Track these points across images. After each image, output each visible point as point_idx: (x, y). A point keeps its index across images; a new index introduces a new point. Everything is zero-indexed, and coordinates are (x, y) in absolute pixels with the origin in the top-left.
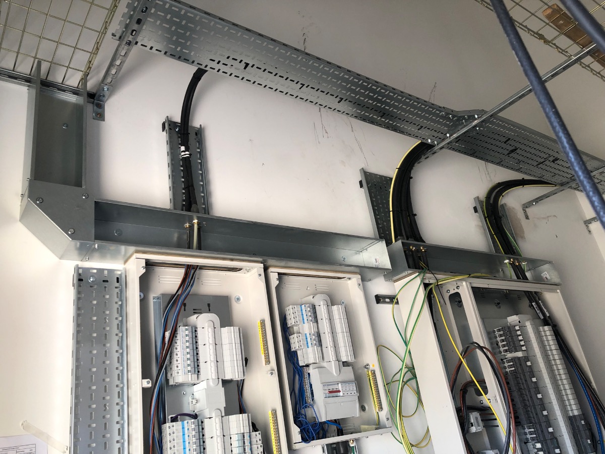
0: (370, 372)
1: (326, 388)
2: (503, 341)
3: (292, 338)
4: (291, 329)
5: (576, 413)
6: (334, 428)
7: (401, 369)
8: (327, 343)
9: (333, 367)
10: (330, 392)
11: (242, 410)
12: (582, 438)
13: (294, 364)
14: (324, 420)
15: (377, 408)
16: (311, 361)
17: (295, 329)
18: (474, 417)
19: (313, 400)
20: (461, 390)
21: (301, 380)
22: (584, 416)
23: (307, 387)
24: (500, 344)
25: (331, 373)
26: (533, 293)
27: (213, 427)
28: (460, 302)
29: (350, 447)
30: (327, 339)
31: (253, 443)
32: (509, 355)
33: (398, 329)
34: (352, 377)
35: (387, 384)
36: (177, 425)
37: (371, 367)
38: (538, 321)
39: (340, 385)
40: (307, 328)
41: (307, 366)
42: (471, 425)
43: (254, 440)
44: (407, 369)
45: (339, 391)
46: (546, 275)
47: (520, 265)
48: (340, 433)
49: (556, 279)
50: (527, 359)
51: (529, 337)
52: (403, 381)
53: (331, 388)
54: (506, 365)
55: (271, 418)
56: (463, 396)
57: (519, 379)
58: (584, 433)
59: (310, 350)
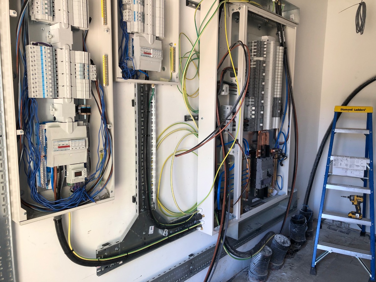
0: (172, 48)
1: (143, 50)
2: (255, 49)
3: (125, 12)
4: (125, 6)
5: (278, 96)
6: (144, 75)
7: (191, 51)
8: (148, 21)
9: (149, 39)
10: (145, 53)
11: (84, 50)
12: (276, 109)
13: (124, 30)
14: (138, 69)
15: (172, 70)
16: (136, 30)
17: (128, 6)
18: (226, 87)
19: (133, 56)
20: (223, 71)
21: (127, 42)
22: (281, 99)
23: (130, 47)
24: (253, 51)
25: (148, 42)
26: (282, 25)
27: (63, 55)
28: (238, 19)
29: (151, 88)
30: (148, 19)
31: (90, 71)
32: (256, 58)
33: (196, 26)
34: (160, 47)
35: (181, 58)
36: (37, 48)
37: (174, 45)
38: (278, 43)
39: (152, 50)
40: (136, 8)
41: (133, 33)
42: (222, 91)
43: (91, 70)
44: (195, 52)
45: (151, 54)
46: (292, 16)
47: (280, 5)
48: (147, 78)
49: (297, 21)
50: (264, 62)
51: (270, 51)
52: (191, 59)
53: (146, 51)
54: (252, 63)
55: (104, 60)
56: (223, 74)
57: (256, 72)
58: (278, 107)
59: (136, 23)
